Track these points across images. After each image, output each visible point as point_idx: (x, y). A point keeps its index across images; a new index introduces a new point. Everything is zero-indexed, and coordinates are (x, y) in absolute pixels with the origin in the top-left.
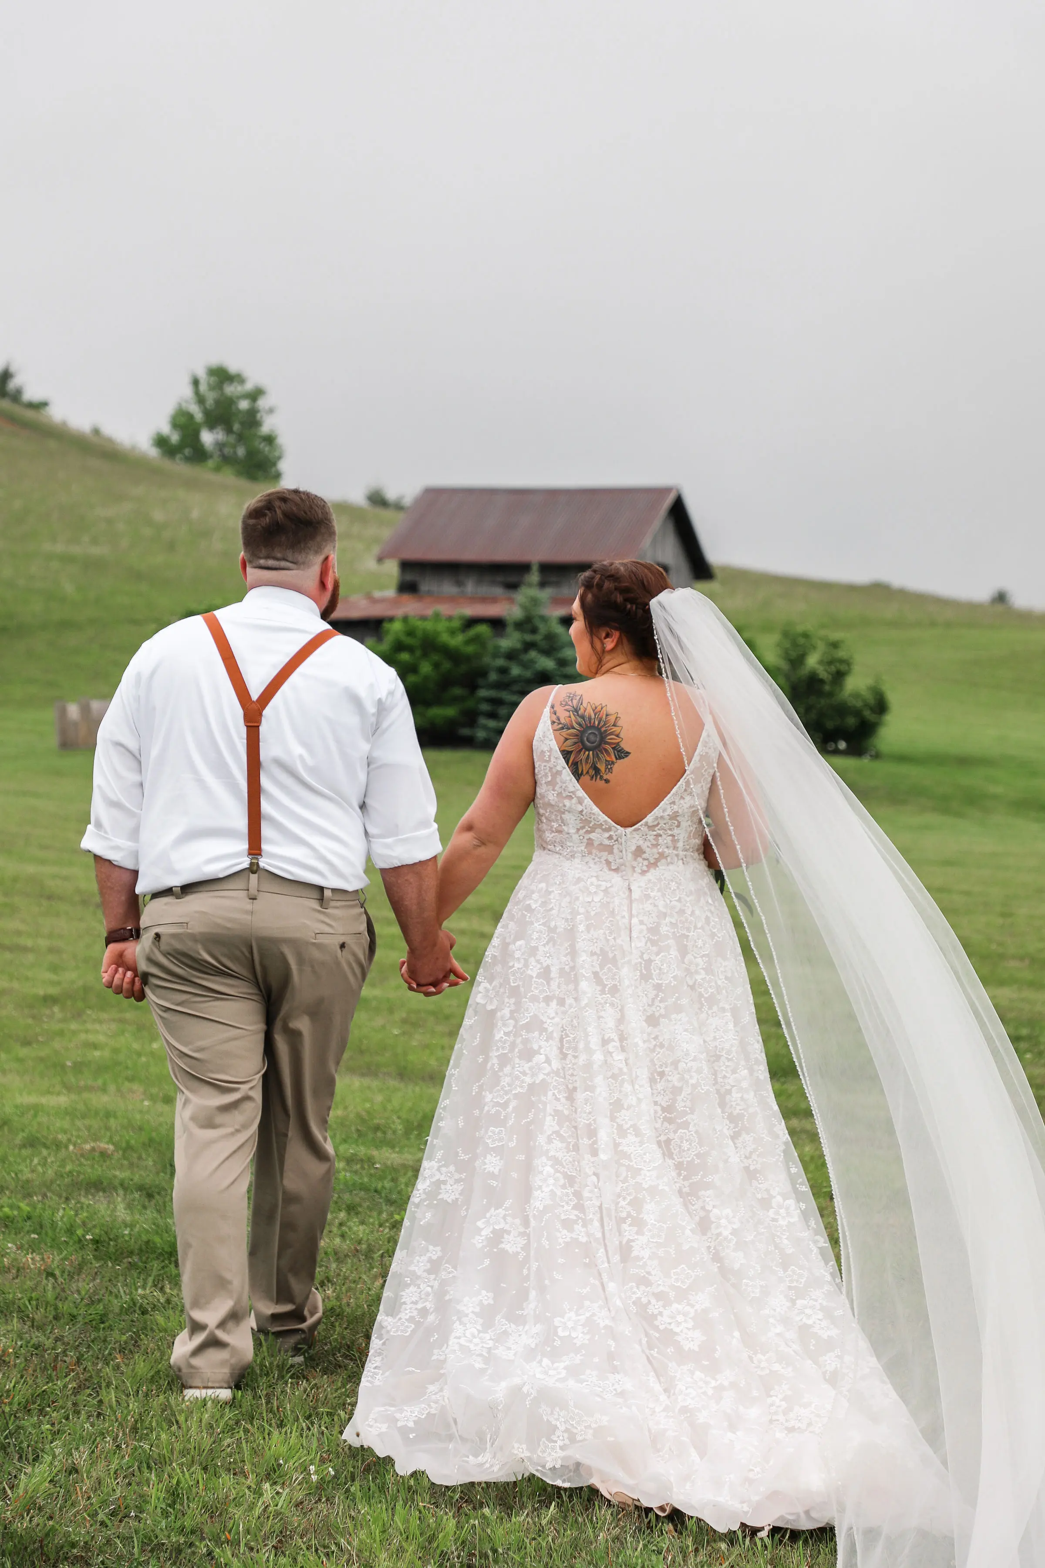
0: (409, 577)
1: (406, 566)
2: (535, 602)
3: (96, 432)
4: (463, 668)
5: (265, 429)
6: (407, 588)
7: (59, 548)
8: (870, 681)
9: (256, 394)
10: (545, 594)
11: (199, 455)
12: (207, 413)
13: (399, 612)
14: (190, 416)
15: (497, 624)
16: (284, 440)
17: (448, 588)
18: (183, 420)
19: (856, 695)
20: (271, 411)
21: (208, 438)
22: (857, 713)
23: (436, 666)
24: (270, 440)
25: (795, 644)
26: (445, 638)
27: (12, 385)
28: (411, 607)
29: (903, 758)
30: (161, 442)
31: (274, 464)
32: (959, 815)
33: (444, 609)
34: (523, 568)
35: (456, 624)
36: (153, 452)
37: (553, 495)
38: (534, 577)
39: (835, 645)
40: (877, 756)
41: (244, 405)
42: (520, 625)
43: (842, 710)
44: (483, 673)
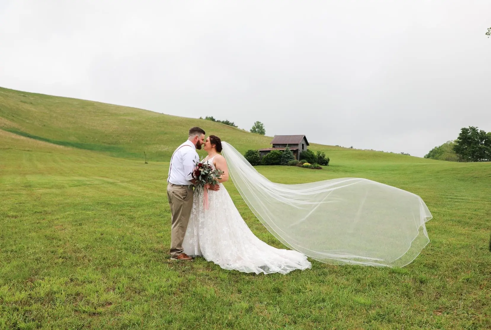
0: (274, 146)
1: (273, 144)
2: (288, 148)
3: (243, 129)
4: (279, 156)
5: (263, 128)
6: (274, 147)
7: (237, 143)
8: (327, 157)
9: (262, 124)
10: (289, 147)
11: (255, 132)
12: (256, 127)
13: (272, 150)
14: (255, 127)
15: (283, 151)
16: (265, 129)
17: (278, 147)
18: (253, 128)
19: (326, 158)
20: (264, 126)
21: (257, 130)
22: (326, 161)
23: (276, 156)
24: (264, 130)
25: (319, 153)
26: (277, 152)
27: (234, 124)
28: (274, 149)
29: (331, 166)
30: (251, 130)
31: (264, 132)
32: (336, 172)
33: (277, 149)
34: (287, 144)
35: (279, 151)
36: (250, 132)
37: (290, 136)
38: (288, 145)
39: (323, 153)
40: (328, 166)
41: (261, 126)
42: (286, 151)
43: (324, 160)
44: (282, 156)
